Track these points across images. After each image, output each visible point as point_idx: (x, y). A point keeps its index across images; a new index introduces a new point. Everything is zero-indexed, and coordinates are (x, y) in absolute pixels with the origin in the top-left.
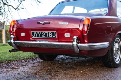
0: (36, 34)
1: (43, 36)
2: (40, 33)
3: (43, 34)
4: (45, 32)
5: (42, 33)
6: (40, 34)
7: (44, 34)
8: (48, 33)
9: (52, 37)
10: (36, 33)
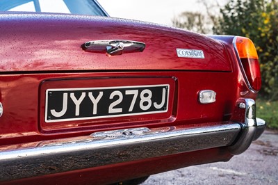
0: (78, 103)
1: (111, 110)
2: (101, 94)
3: (111, 97)
4: (123, 91)
5: (107, 93)
6: (95, 102)
7: (116, 97)
8: (136, 92)
9: (152, 108)
10: (78, 95)
